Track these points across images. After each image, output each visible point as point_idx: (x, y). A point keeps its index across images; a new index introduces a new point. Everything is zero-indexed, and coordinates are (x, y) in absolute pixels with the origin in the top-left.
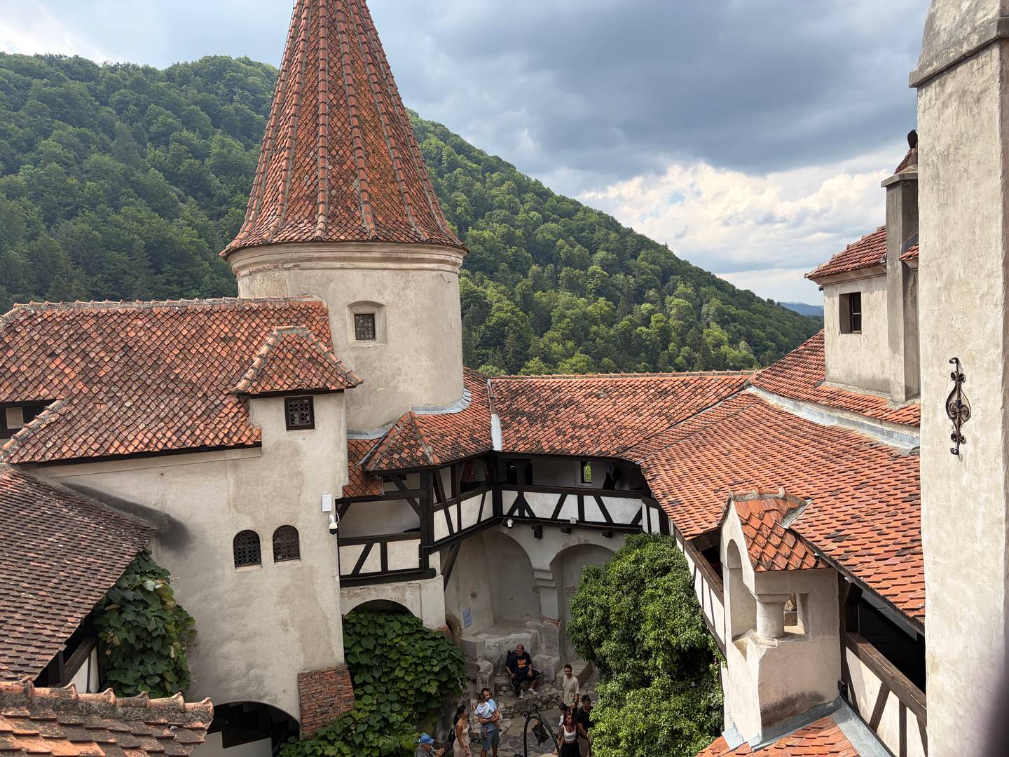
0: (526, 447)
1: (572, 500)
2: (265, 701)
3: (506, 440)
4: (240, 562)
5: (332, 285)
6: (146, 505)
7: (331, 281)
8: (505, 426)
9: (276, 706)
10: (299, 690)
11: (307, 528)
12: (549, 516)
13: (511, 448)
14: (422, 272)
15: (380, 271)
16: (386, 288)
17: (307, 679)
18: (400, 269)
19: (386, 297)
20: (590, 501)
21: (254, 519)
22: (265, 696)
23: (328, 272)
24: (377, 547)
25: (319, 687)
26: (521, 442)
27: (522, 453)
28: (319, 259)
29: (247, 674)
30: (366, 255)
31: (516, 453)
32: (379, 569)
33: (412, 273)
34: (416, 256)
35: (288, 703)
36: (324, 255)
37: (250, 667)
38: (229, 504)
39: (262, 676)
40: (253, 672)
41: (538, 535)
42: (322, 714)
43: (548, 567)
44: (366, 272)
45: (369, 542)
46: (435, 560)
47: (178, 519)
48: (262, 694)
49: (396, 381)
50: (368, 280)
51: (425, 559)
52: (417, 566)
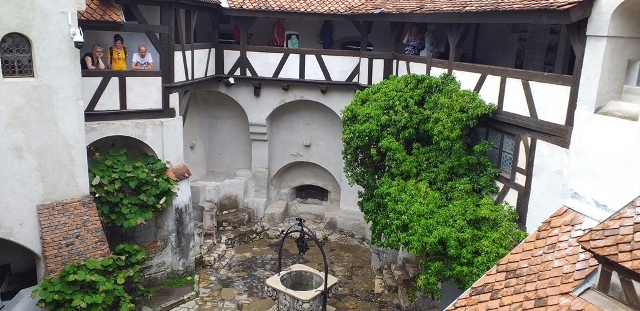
0: (254, 5)
1: (294, 59)
9: (12, 239)
10: (40, 222)
11: (44, 39)
12: (269, 74)
13: (239, 6)
17: (48, 212)
20: (311, 60)
24: (114, 82)
25: (63, 219)
31: (245, 10)
41: (257, 94)
42: (67, 246)
43: (263, 121)
45: (107, 76)
46: (174, 100)
51: (166, 100)
52: (159, 106)
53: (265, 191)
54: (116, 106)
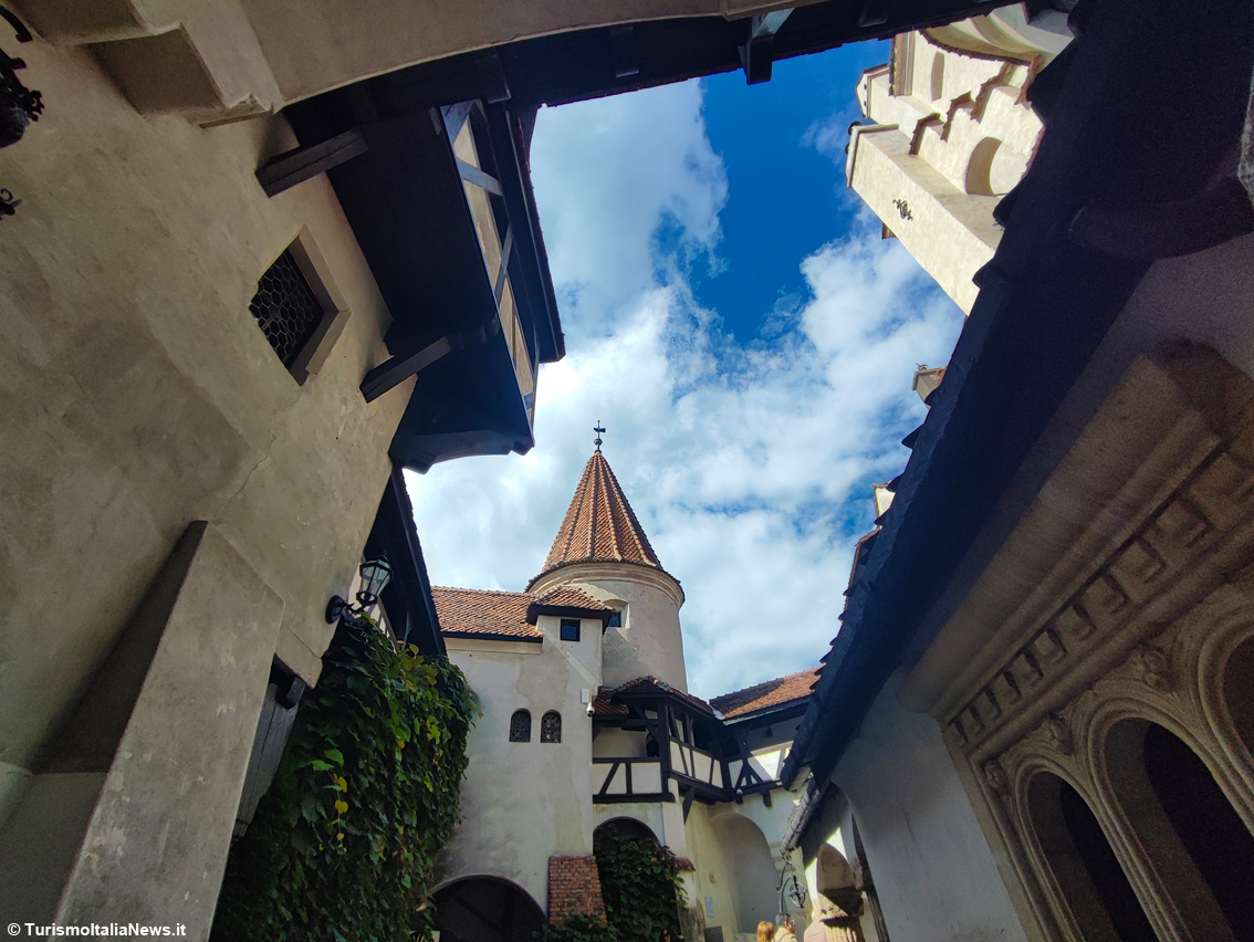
2: (517, 881)
4: (514, 736)
9: (526, 889)
10: (549, 873)
11: (569, 715)
14: (653, 588)
15: (626, 582)
16: (629, 593)
17: (558, 864)
19: (629, 598)
21: (530, 700)
22: (518, 873)
23: (591, 582)
24: (622, 767)
25: (569, 874)
28: (586, 574)
29: (505, 844)
30: (615, 572)
33: (646, 587)
34: (649, 576)
35: (537, 890)
36: (590, 571)
37: (509, 837)
38: (513, 685)
39: (517, 851)
40: (511, 844)
41: (768, 803)
42: (570, 904)
44: (616, 582)
45: (616, 762)
46: (673, 786)
48: (515, 871)
49: (634, 654)
50: (618, 587)
51: (665, 785)
52: (658, 790)
54: (624, 791)
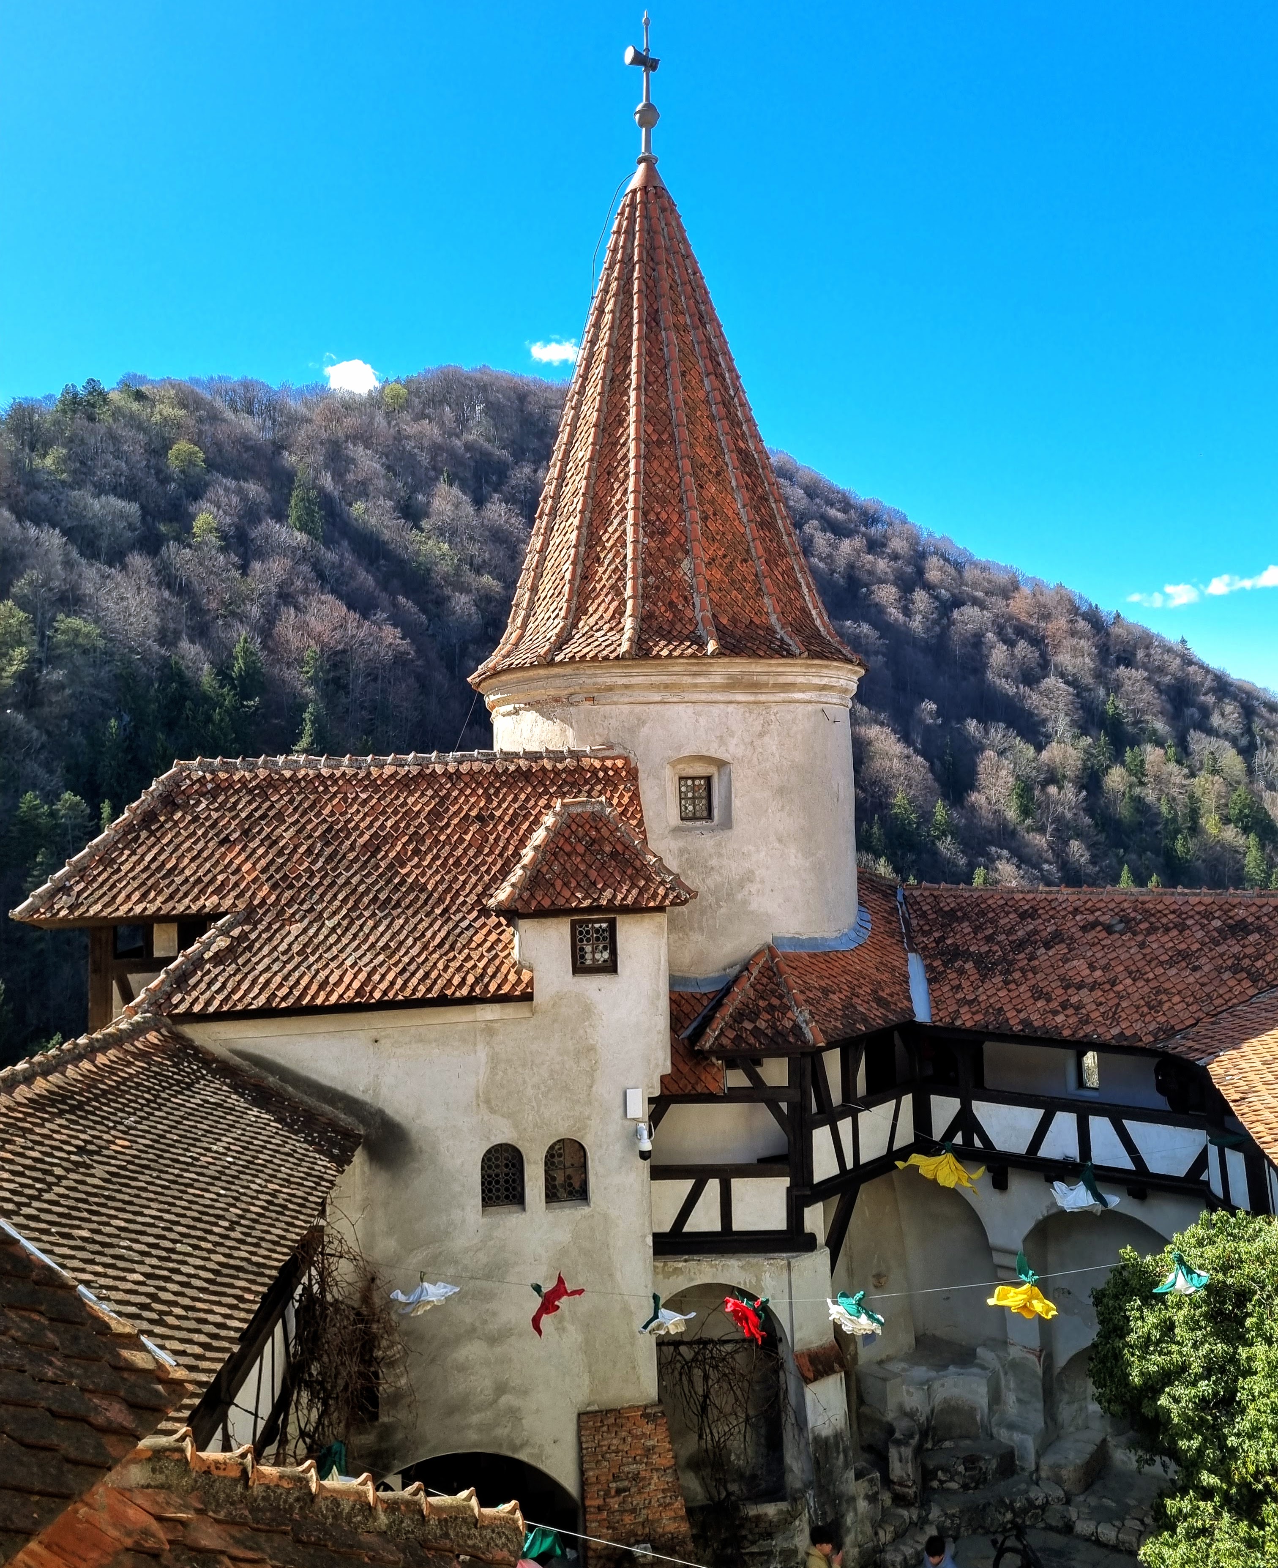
0: (978, 1017)
1: (1066, 1123)
2: (523, 1456)
3: (936, 1003)
4: (490, 1198)
5: (645, 730)
6: (350, 1093)
7: (644, 723)
8: (933, 978)
9: (541, 1467)
10: (580, 1443)
11: (601, 1146)
12: (1021, 1147)
13: (948, 1019)
14: (792, 707)
15: (722, 706)
16: (732, 734)
17: (595, 1424)
18: (755, 703)
19: (732, 749)
20: (1102, 1128)
21: (516, 1126)
22: (522, 1446)
23: (638, 709)
24: (713, 1186)
25: (615, 1442)
26: (965, 1009)
27: (968, 1031)
28: (626, 687)
29: (495, 1401)
30: (700, 680)
31: (958, 1030)
32: (717, 1227)
33: (775, 708)
34: (782, 680)
36: (635, 680)
38: (478, 1096)
39: (519, 1409)
41: (1000, 1184)
43: (1017, 1245)
44: (699, 707)
45: (698, 1176)
46: (815, 1217)
47: (398, 1118)
48: (518, 1442)
49: (745, 892)
50: (703, 721)
51: (795, 1217)
52: (782, 1225)
53: (1040, 1405)
